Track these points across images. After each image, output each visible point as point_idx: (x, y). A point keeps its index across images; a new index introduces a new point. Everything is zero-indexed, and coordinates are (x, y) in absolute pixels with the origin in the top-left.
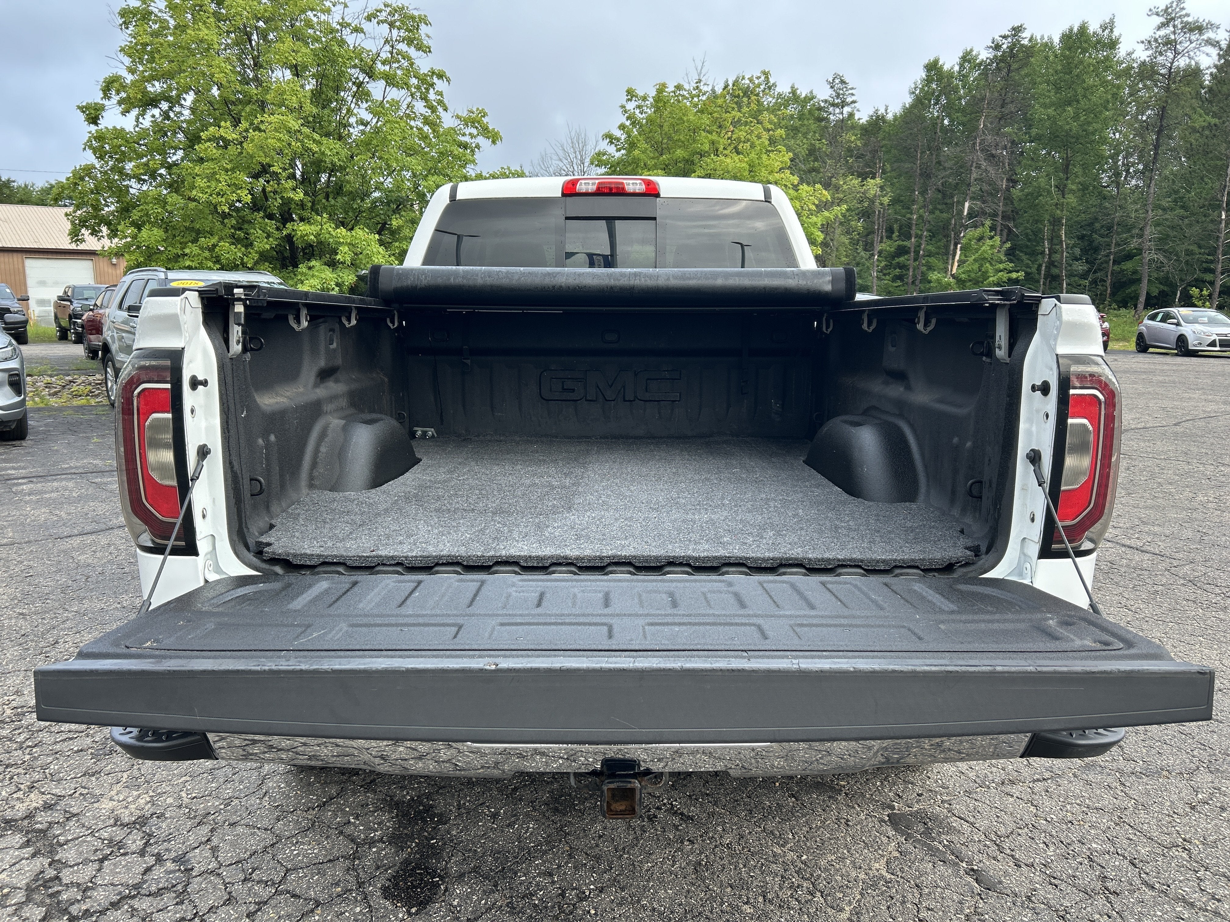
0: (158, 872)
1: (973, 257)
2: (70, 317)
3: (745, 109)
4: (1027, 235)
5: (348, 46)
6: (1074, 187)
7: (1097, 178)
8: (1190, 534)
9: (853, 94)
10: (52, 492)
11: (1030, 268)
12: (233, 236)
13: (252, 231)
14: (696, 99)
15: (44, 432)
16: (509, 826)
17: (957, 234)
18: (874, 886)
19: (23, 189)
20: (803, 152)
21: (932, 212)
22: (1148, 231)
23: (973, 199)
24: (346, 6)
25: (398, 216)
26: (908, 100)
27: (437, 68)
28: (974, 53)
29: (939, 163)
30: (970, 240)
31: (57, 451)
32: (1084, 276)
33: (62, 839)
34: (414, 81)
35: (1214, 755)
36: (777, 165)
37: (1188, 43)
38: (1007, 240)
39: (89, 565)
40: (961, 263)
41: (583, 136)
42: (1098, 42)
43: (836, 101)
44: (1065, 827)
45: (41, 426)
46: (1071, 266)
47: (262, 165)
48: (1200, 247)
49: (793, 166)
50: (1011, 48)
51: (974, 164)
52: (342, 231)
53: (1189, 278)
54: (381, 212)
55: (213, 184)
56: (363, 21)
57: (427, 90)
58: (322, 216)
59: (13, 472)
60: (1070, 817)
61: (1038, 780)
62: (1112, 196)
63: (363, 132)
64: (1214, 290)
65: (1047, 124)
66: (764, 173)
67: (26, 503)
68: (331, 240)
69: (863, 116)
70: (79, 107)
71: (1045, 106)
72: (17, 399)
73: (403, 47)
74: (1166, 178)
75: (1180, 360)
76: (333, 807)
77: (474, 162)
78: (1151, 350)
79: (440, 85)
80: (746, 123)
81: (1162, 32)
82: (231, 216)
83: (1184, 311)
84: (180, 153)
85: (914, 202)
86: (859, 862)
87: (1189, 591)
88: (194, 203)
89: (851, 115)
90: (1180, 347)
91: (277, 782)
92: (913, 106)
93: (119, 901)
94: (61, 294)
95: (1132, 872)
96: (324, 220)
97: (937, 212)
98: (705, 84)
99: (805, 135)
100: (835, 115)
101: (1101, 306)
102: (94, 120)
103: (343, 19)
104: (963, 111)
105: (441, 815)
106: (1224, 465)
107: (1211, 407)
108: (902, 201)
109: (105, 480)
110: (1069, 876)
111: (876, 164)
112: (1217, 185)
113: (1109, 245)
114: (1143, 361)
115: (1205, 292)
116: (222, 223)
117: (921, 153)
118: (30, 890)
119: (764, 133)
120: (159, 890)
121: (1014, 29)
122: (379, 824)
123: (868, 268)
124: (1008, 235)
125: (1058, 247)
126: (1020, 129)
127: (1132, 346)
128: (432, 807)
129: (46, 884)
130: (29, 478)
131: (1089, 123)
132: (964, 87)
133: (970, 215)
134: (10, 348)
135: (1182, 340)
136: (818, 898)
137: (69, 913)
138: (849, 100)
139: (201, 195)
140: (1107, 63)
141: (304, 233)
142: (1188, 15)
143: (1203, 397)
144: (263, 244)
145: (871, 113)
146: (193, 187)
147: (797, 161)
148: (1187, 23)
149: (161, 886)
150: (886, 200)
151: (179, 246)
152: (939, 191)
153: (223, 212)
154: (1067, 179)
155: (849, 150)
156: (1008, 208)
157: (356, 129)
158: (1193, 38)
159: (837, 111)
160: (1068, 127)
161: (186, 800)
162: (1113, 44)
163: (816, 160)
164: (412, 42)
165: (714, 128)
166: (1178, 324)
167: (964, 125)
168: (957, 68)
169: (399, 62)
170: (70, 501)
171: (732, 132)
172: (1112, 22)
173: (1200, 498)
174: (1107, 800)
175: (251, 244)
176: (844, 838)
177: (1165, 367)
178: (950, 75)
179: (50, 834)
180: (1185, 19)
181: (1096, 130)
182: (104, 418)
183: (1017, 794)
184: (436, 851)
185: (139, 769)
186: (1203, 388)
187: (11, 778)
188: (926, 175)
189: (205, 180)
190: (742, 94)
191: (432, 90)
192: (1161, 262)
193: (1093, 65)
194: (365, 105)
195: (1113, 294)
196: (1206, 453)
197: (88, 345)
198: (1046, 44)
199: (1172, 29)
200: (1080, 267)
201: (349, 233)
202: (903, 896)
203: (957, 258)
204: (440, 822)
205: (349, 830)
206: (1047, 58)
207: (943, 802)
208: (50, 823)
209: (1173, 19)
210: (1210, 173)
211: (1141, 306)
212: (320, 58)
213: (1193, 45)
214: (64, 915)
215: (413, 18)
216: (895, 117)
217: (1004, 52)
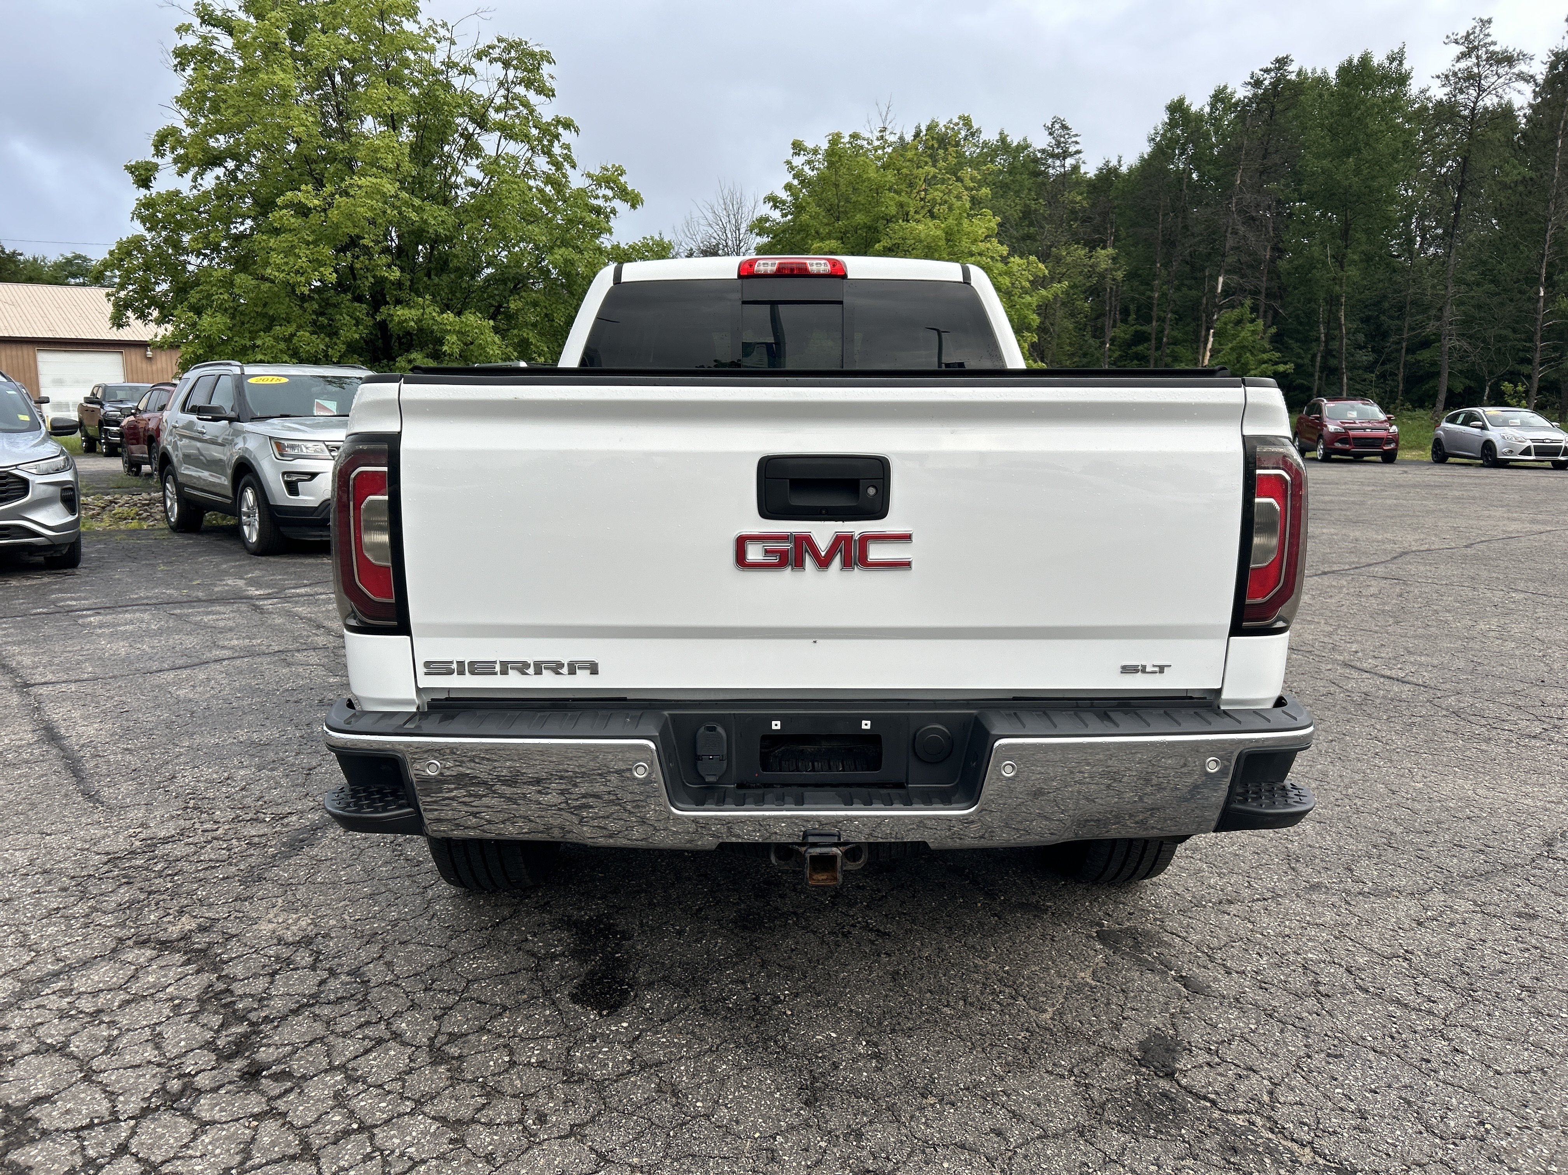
0: (333, 984)
1: (1230, 345)
2: (100, 424)
3: (941, 164)
4: (1297, 317)
5: (456, 90)
6: (1356, 257)
7: (1385, 245)
8: (1462, 664)
9: (1077, 143)
10: (126, 624)
11: (1302, 358)
12: (314, 323)
13: (338, 317)
14: (880, 152)
15: (99, 559)
16: (696, 941)
17: (1210, 316)
18: (1079, 991)
19: (32, 264)
20: (1015, 214)
21: (1178, 289)
22: (1447, 313)
23: (1227, 272)
24: (453, 43)
25: (517, 297)
26: (1147, 149)
27: (563, 115)
28: (1229, 91)
29: (1185, 227)
30: (1225, 324)
31: (119, 579)
32: (1370, 368)
33: (225, 957)
34: (534, 132)
35: (1452, 877)
36: (982, 232)
37: (1496, 77)
38: (1273, 324)
39: (190, 700)
40: (1214, 352)
41: (738, 195)
42: (1385, 76)
43: (1056, 151)
44: (1281, 939)
45: (92, 553)
46: (1352, 356)
47: (351, 237)
48: (1515, 331)
49: (1002, 233)
50: (1275, 85)
51: (1230, 229)
52: (449, 316)
53: (1502, 370)
54: (496, 292)
55: (292, 260)
56: (473, 60)
57: (551, 143)
58: (424, 298)
59: (74, 603)
60: (1287, 931)
61: (1258, 900)
62: (1403, 268)
63: (472, 195)
64: (1531, 384)
65: (1321, 179)
66: (965, 243)
67: (99, 636)
68: (435, 327)
69: (1090, 169)
70: (127, 168)
71: (1318, 156)
72: (71, 518)
73: (520, 90)
74: (1470, 245)
75: (1485, 472)
76: (508, 927)
77: (609, 231)
78: (1451, 460)
79: (566, 136)
80: (943, 181)
81: (1463, 64)
82: (313, 299)
83: (1492, 411)
84: (249, 223)
85: (1155, 276)
86: (1064, 970)
87: (1450, 723)
88: (268, 285)
89: (1075, 168)
90: (1486, 455)
91: (444, 905)
92: (1153, 156)
93: (298, 1009)
94: (88, 395)
95: (1346, 978)
96: (427, 302)
97: (1184, 289)
98: (891, 133)
99: (1017, 193)
100: (1055, 168)
101: (1392, 406)
102: (144, 182)
103: (449, 57)
104: (1214, 161)
105: (623, 933)
106: (1516, 590)
107: (1513, 526)
108: (1140, 276)
109: (186, 611)
110: (1280, 981)
111: (1106, 228)
112: (1534, 254)
113: (1401, 330)
114: (1440, 473)
115: (1520, 388)
116: (301, 307)
117: (1164, 216)
118: (202, 1001)
119: (966, 193)
120: (338, 999)
121: (1278, 61)
122: (559, 941)
123: (1098, 359)
124: (1274, 318)
125: (1337, 332)
126: (1287, 185)
127: (1428, 455)
128: (613, 925)
129: (217, 995)
130: (97, 610)
131: (1374, 178)
132: (1216, 133)
133: (1226, 292)
134: (62, 458)
135: (1488, 446)
136: (1021, 1002)
137: (248, 1020)
138: (1072, 149)
139: (277, 274)
140: (1396, 103)
141: (403, 318)
142: (1494, 43)
143: (1505, 515)
144: (351, 333)
145: (1101, 165)
146: (267, 264)
147: (1008, 226)
148: (1494, 53)
149: (339, 995)
150: (1119, 275)
151: (248, 335)
152: (1187, 263)
153: (302, 294)
154: (1346, 247)
155: (1073, 212)
156: (1273, 284)
157: (465, 191)
158: (1501, 71)
159: (1058, 163)
160: (1347, 183)
161: (349, 923)
162: (1403, 79)
163: (1031, 224)
164: (532, 84)
165: (903, 187)
166: (1484, 428)
167: (1217, 181)
168: (1207, 109)
169: (516, 108)
170: (152, 634)
171: (925, 190)
172: (1402, 52)
173: (1482, 626)
174: (1329, 917)
175: (336, 334)
176: (1050, 952)
177: (1466, 480)
178: (1199, 117)
179: (211, 953)
180: (1491, 48)
181: (1382, 186)
182: (165, 543)
183: (1235, 912)
184: (622, 964)
185: (294, 895)
186: (1508, 505)
187: (157, 904)
188: (1170, 243)
189: (282, 255)
190: (936, 146)
191: (556, 142)
192: (1465, 351)
193: (1378, 106)
194: (475, 162)
195: (1406, 391)
196: (1498, 578)
197: (129, 457)
198: (1319, 79)
199: (1474, 60)
200: (1365, 357)
201: (457, 319)
202: (1108, 999)
203: (1209, 346)
204: (623, 938)
205: (529, 946)
206: (1321, 96)
207: (1155, 919)
208: (209, 943)
209: (1476, 48)
210: (1526, 240)
211: (1440, 406)
212: (420, 106)
213: (1502, 80)
214: (242, 1022)
215: (532, 55)
216: (1131, 170)
217: (1266, 90)
